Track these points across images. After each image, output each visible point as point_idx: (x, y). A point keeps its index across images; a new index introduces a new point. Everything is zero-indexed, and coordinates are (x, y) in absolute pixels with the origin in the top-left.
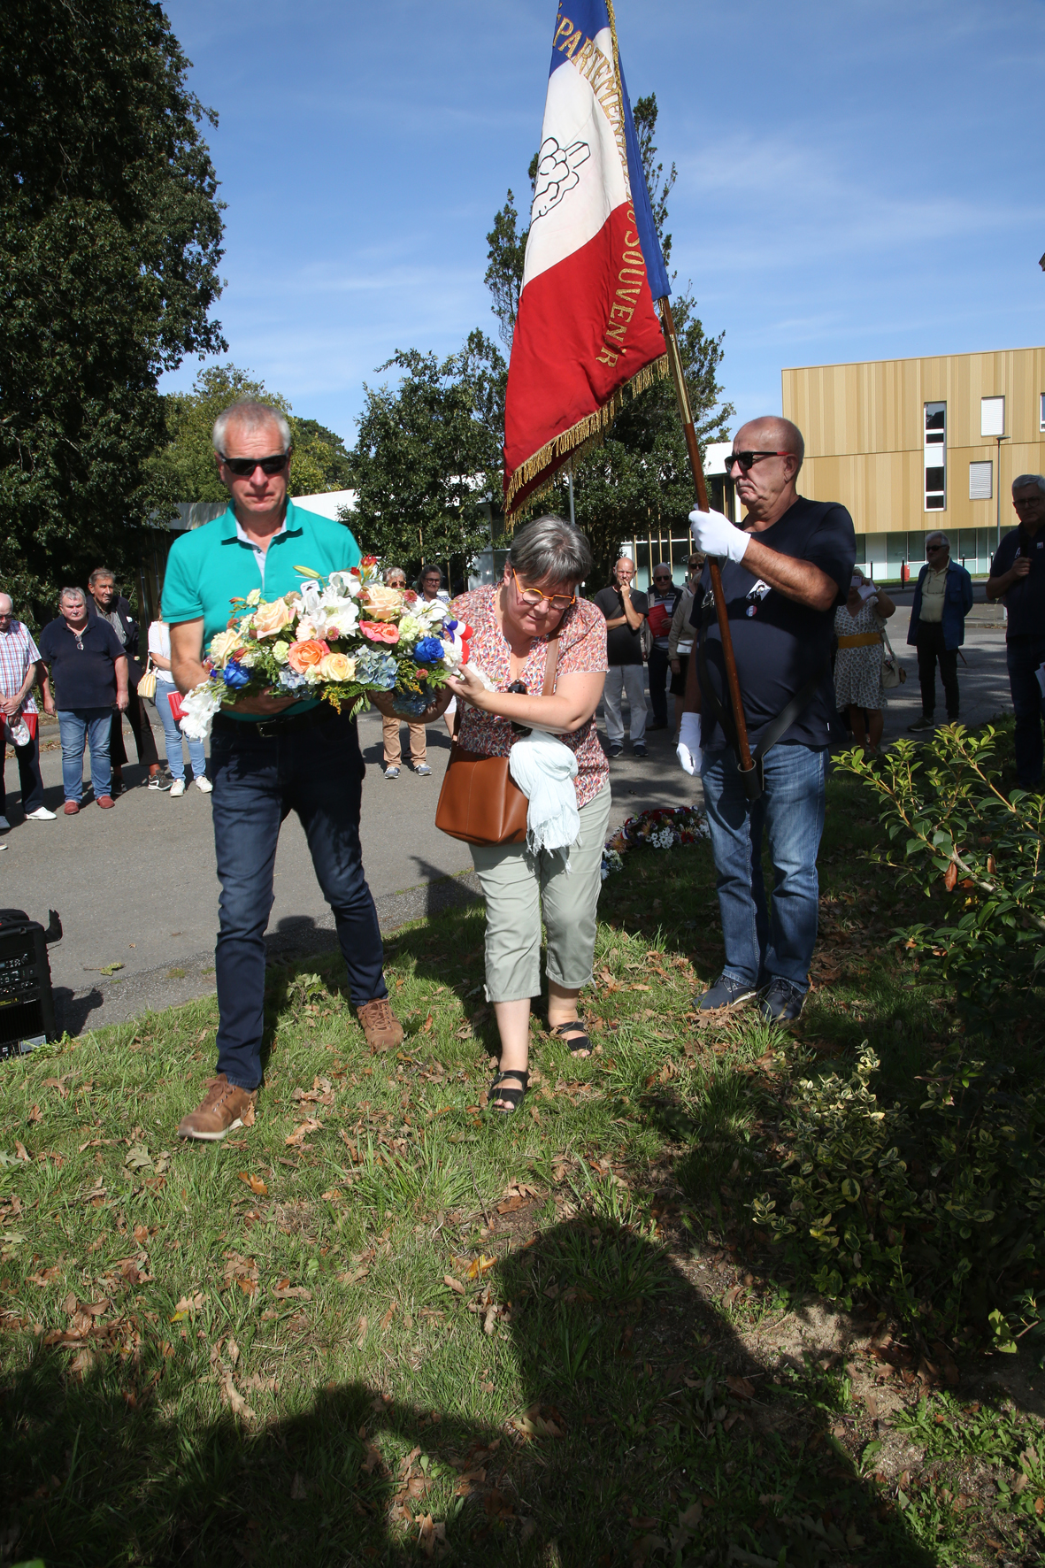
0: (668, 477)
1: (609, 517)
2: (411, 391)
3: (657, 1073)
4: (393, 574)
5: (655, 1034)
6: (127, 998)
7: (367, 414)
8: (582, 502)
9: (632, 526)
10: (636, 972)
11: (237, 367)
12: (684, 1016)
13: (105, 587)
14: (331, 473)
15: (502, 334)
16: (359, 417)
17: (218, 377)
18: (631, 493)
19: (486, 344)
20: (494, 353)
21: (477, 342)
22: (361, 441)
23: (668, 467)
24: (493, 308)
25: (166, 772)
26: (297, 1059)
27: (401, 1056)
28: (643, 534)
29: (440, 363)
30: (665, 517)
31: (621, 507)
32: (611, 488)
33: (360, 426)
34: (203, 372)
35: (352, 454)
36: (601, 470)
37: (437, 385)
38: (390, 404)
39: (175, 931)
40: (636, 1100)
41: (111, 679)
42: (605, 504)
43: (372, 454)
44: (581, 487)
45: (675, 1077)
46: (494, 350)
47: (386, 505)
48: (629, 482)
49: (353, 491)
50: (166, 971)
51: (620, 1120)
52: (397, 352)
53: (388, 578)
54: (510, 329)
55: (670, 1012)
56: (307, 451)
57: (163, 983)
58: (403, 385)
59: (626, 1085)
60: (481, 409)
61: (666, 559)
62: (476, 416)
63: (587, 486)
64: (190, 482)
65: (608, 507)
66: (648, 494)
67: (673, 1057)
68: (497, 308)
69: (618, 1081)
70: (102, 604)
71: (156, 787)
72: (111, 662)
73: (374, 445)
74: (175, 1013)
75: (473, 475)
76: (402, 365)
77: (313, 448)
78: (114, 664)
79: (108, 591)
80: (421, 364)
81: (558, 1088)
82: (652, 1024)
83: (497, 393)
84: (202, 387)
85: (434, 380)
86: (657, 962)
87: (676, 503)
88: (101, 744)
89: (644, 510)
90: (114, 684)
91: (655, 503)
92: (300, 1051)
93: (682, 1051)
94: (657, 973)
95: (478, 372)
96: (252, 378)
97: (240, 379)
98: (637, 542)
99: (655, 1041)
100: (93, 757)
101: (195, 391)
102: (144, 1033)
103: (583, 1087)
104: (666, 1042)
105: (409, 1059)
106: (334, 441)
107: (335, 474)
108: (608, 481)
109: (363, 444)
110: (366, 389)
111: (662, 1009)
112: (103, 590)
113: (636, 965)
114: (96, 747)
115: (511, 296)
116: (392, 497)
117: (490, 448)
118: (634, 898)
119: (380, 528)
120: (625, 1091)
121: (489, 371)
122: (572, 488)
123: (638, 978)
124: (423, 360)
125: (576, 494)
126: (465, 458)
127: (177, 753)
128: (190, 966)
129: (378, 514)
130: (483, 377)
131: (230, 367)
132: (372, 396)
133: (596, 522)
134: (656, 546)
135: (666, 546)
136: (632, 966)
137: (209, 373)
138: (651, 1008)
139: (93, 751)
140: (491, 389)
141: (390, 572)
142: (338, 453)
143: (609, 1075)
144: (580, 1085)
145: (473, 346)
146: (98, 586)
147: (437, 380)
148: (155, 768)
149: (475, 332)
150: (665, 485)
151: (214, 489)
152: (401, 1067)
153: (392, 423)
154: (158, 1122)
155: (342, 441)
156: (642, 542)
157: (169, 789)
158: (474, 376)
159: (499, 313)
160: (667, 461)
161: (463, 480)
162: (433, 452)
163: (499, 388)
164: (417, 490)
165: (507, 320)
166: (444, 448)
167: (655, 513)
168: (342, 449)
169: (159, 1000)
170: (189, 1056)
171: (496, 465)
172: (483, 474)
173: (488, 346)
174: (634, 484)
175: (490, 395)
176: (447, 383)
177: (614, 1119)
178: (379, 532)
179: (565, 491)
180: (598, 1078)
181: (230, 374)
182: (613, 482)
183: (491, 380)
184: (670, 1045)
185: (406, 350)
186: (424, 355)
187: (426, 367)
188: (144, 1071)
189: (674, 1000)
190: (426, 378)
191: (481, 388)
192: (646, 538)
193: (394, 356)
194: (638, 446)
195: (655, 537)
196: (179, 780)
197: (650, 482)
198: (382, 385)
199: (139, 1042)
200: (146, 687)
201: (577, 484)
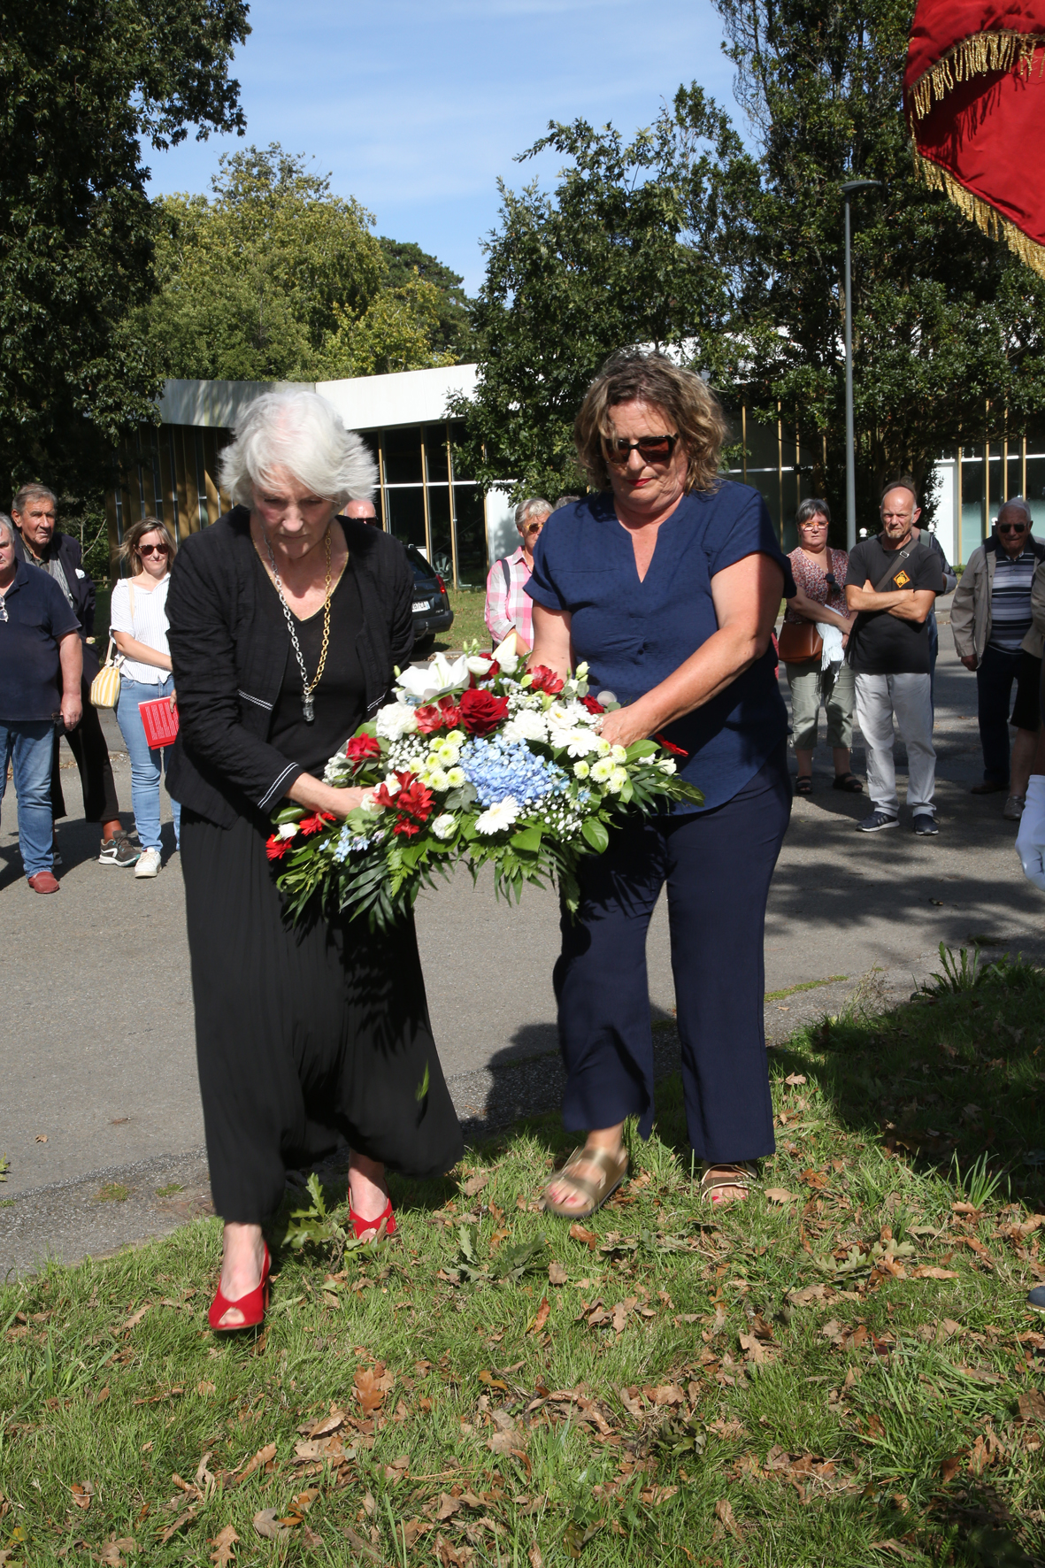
0: (1023, 342)
1: (914, 414)
2: (575, 193)
3: (964, 1452)
4: (532, 509)
5: (961, 1372)
6: (22, 1234)
7: (503, 233)
8: (867, 388)
9: (954, 432)
10: (929, 1243)
11: (285, 150)
12: (1018, 1338)
13: (39, 515)
14: (440, 336)
15: (739, 92)
16: (488, 238)
17: (254, 165)
18: (954, 372)
19: (708, 110)
20: (723, 127)
21: (692, 106)
22: (490, 280)
23: (1025, 325)
24: (724, 45)
25: (133, 835)
26: (301, 1371)
27: (487, 1378)
28: (975, 445)
29: (627, 142)
30: (1016, 415)
31: (937, 397)
32: (918, 363)
33: (489, 255)
34: (230, 157)
35: (474, 303)
36: (904, 334)
37: (621, 183)
38: (541, 217)
39: (119, 1115)
40: (923, 1505)
41: (53, 672)
42: (908, 390)
43: (508, 304)
44: (866, 363)
45: (998, 1463)
46: (724, 121)
47: (529, 391)
48: (949, 352)
49: (474, 367)
50: (94, 1188)
51: (890, 1543)
52: (552, 125)
53: (524, 516)
54: (753, 81)
55: (992, 1329)
56: (400, 297)
57: (87, 1210)
58: (564, 182)
59: (903, 1471)
60: (695, 227)
61: (1014, 491)
62: (687, 238)
63: (876, 360)
64: (201, 343)
65: (911, 397)
66: (985, 374)
67: (996, 1421)
68: (730, 45)
69: (887, 1460)
70: (34, 544)
71: (112, 860)
72: (53, 644)
73: (512, 287)
74: (94, 1270)
75: (678, 342)
76: (560, 148)
77: (411, 292)
78: (58, 648)
79: (46, 522)
80: (594, 147)
81: (773, 1464)
82: (957, 1348)
83: (727, 197)
84: (227, 183)
85: (615, 173)
86: (969, 1227)
87: (1036, 390)
88: (36, 784)
89: (977, 402)
90: (57, 682)
91: (998, 389)
92: (307, 1356)
93: (1014, 1410)
94: (968, 1247)
95: (694, 159)
96: (310, 170)
97: (290, 171)
98: (964, 460)
99: (961, 1384)
100: (23, 807)
101: (215, 189)
102: (35, 1306)
103: (820, 1467)
104: (983, 1389)
105: (500, 1384)
106: (446, 279)
107: (447, 337)
108: (915, 352)
109: (493, 287)
110: (502, 189)
111: (976, 1321)
112: (36, 521)
113: (928, 1229)
114: (27, 789)
115: (757, 22)
116: (541, 377)
117: (709, 294)
118: (931, 1098)
119: (516, 433)
120: (901, 1483)
121: (713, 159)
122: (850, 365)
123: (931, 1255)
124: (598, 139)
125: (857, 374)
126: (664, 310)
127: (149, 804)
128: (137, 1179)
129: (514, 406)
130: (701, 169)
131: (275, 149)
132: (510, 202)
133: (891, 423)
134: (996, 467)
135: (1015, 466)
136: (922, 1231)
137: (238, 160)
138: (955, 1316)
139: (22, 795)
140: (715, 189)
141: (528, 507)
142: (453, 301)
143: (870, 1446)
144: (814, 1461)
145: (684, 112)
146: (27, 514)
147: (620, 175)
148: (113, 827)
149: (689, 89)
150: (1017, 357)
151: (242, 358)
152: (485, 1399)
153: (544, 250)
154: (35, 1484)
155: (460, 280)
156: (973, 459)
157: (133, 865)
158: (684, 166)
159: (735, 54)
160: (1024, 316)
161: (662, 349)
162: (610, 300)
163: (728, 188)
164: (582, 366)
165: (747, 66)
166: (627, 293)
167: (998, 407)
168: (460, 295)
169: (77, 1240)
170: (110, 1353)
171: (720, 323)
172: (697, 339)
173: (714, 115)
174: (961, 356)
175: (712, 198)
176: (637, 178)
177: (877, 1539)
178: (514, 441)
179: (838, 370)
180: (849, 1450)
181: (274, 163)
182: (924, 352)
183: (716, 175)
184: (990, 1396)
185: (567, 121)
186: (598, 130)
187: (602, 151)
188: (25, 1381)
189: (1000, 1303)
190: (602, 171)
191: (697, 189)
192: (980, 453)
193: (548, 134)
194: (971, 288)
195: (996, 450)
196: (150, 850)
197: (990, 352)
198: (528, 183)
199: (24, 1323)
200: (104, 690)
201: (860, 357)
